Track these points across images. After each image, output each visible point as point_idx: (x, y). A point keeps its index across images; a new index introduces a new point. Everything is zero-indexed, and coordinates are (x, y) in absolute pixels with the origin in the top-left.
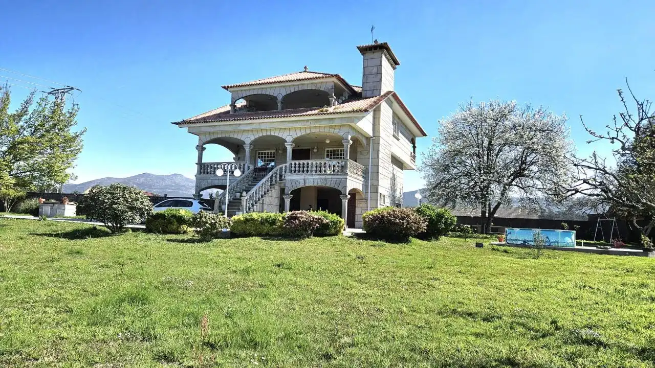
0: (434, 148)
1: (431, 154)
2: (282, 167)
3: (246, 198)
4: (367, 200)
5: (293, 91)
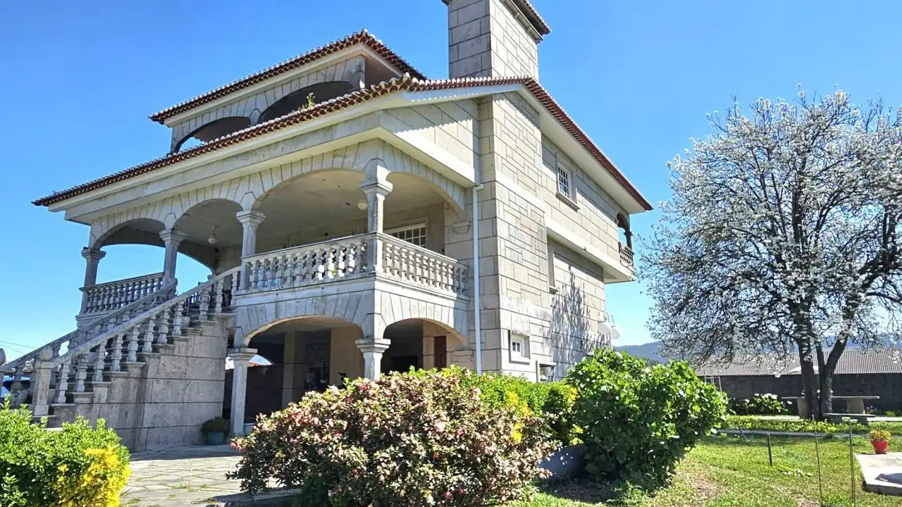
0: (667, 224)
1: (660, 237)
2: (231, 276)
3: (52, 365)
4: (474, 351)
5: (279, 96)
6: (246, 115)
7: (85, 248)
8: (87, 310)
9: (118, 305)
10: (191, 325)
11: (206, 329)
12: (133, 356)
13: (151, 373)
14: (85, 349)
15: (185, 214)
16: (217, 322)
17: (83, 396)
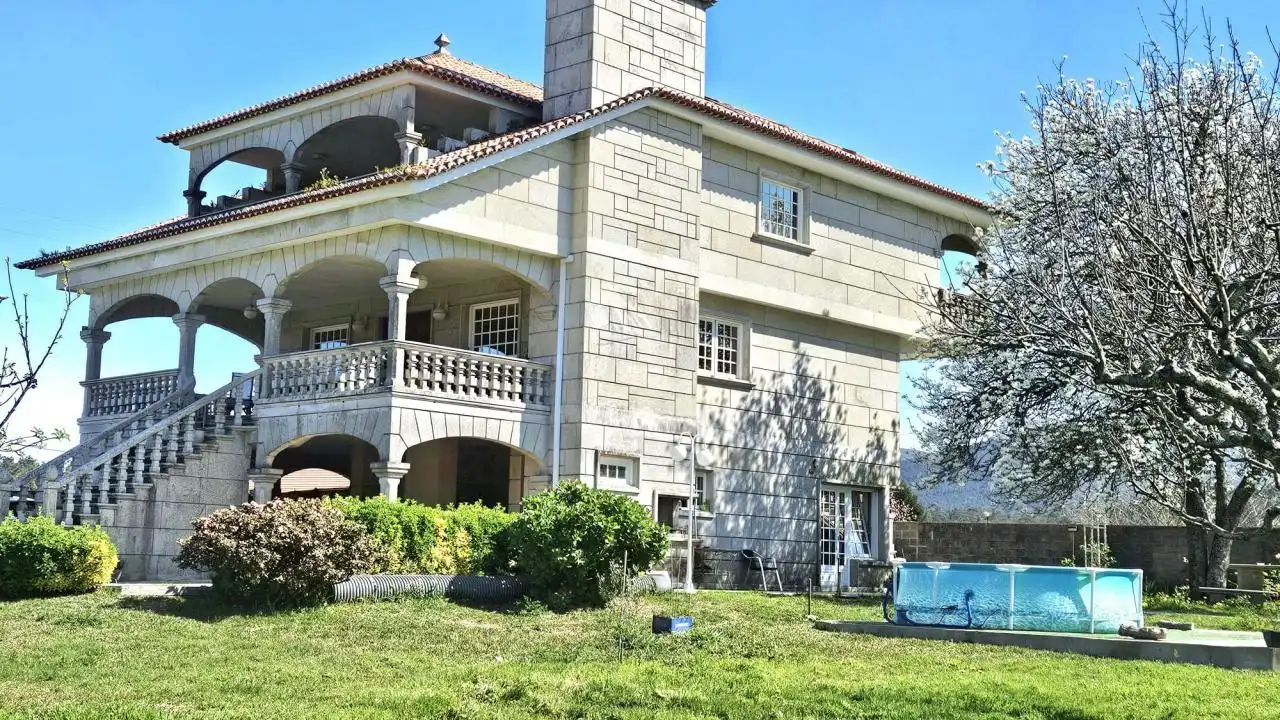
3: (57, 485)
4: (551, 475)
5: (318, 127)
6: (280, 148)
7: (84, 328)
8: (91, 413)
9: (128, 408)
10: (206, 440)
11: (223, 444)
12: (139, 477)
13: (160, 495)
14: (88, 468)
15: (201, 294)
16: (237, 437)
17: (90, 518)
